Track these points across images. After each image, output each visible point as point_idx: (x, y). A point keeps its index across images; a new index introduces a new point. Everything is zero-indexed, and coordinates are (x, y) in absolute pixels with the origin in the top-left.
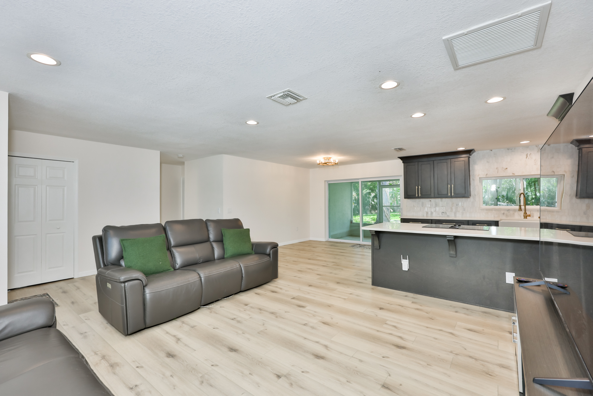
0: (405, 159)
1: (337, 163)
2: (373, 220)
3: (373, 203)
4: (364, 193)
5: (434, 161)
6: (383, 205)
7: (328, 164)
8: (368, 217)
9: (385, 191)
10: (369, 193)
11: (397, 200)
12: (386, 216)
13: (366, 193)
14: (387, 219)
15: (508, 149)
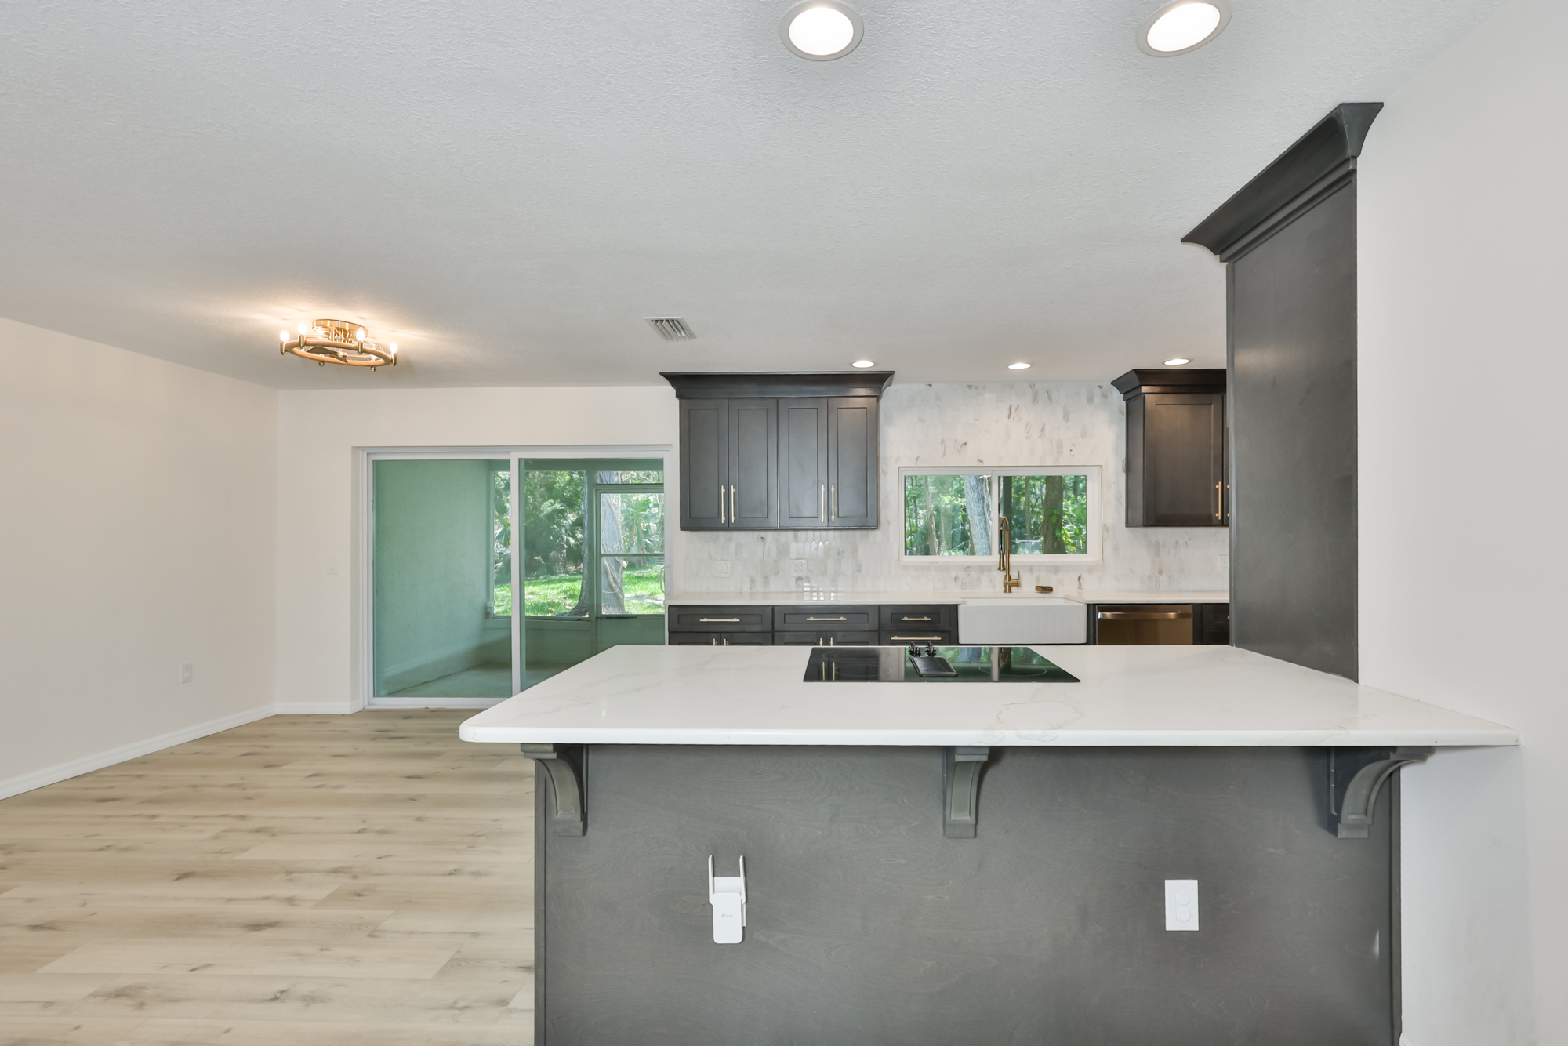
0: (686, 384)
1: (391, 357)
2: (572, 597)
3: (572, 541)
4: (546, 512)
5: (778, 399)
6: (603, 552)
7: (341, 353)
8: (553, 589)
9: (607, 506)
10: (561, 513)
11: (638, 534)
12: (610, 586)
13: (550, 509)
14: (615, 595)
15: (970, 387)
